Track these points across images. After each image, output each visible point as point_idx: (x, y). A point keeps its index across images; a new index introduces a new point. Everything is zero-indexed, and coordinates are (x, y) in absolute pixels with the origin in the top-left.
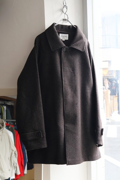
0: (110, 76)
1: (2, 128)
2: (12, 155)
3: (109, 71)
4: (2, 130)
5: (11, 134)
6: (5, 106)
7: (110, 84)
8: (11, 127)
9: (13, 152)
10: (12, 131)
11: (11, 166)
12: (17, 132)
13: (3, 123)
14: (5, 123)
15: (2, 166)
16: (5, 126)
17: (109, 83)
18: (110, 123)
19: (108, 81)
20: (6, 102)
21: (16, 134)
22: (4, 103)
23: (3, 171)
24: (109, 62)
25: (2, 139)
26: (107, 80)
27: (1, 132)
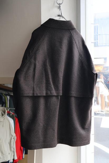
0: (105, 71)
1: (3, 114)
2: (12, 141)
3: (104, 67)
4: (4, 117)
5: (12, 121)
6: (8, 96)
7: (105, 79)
8: (12, 115)
9: (13, 138)
10: (13, 118)
11: (11, 150)
12: (17, 120)
14: (6, 111)
15: (3, 150)
16: (6, 113)
19: (104, 76)
20: (9, 92)
21: (16, 121)
22: (8, 93)
23: (3, 154)
24: (105, 59)
26: (102, 75)
27: (3, 118)
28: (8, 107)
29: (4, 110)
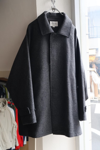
0: (97, 61)
1: (4, 105)
3: (96, 57)
4: (5, 108)
5: (12, 111)
7: (98, 68)
8: (12, 105)
10: (13, 108)
11: (12, 138)
13: (6, 102)
14: (7, 102)
15: (5, 138)
16: (7, 104)
17: (96, 68)
18: (98, 101)
19: (96, 66)
23: (6, 142)
24: (97, 50)
25: (5, 116)
26: (94, 65)
27: (4, 109)
28: (9, 98)
29: (5, 101)
